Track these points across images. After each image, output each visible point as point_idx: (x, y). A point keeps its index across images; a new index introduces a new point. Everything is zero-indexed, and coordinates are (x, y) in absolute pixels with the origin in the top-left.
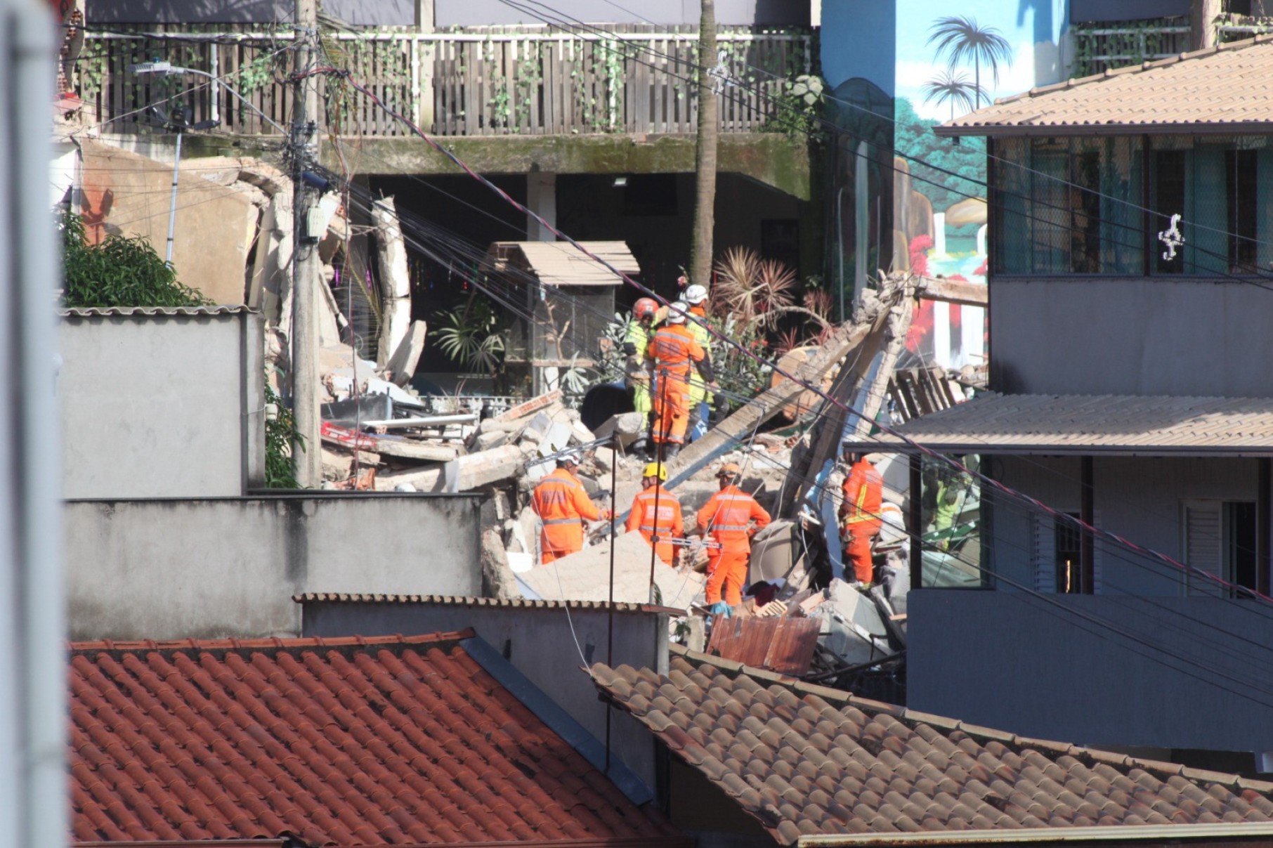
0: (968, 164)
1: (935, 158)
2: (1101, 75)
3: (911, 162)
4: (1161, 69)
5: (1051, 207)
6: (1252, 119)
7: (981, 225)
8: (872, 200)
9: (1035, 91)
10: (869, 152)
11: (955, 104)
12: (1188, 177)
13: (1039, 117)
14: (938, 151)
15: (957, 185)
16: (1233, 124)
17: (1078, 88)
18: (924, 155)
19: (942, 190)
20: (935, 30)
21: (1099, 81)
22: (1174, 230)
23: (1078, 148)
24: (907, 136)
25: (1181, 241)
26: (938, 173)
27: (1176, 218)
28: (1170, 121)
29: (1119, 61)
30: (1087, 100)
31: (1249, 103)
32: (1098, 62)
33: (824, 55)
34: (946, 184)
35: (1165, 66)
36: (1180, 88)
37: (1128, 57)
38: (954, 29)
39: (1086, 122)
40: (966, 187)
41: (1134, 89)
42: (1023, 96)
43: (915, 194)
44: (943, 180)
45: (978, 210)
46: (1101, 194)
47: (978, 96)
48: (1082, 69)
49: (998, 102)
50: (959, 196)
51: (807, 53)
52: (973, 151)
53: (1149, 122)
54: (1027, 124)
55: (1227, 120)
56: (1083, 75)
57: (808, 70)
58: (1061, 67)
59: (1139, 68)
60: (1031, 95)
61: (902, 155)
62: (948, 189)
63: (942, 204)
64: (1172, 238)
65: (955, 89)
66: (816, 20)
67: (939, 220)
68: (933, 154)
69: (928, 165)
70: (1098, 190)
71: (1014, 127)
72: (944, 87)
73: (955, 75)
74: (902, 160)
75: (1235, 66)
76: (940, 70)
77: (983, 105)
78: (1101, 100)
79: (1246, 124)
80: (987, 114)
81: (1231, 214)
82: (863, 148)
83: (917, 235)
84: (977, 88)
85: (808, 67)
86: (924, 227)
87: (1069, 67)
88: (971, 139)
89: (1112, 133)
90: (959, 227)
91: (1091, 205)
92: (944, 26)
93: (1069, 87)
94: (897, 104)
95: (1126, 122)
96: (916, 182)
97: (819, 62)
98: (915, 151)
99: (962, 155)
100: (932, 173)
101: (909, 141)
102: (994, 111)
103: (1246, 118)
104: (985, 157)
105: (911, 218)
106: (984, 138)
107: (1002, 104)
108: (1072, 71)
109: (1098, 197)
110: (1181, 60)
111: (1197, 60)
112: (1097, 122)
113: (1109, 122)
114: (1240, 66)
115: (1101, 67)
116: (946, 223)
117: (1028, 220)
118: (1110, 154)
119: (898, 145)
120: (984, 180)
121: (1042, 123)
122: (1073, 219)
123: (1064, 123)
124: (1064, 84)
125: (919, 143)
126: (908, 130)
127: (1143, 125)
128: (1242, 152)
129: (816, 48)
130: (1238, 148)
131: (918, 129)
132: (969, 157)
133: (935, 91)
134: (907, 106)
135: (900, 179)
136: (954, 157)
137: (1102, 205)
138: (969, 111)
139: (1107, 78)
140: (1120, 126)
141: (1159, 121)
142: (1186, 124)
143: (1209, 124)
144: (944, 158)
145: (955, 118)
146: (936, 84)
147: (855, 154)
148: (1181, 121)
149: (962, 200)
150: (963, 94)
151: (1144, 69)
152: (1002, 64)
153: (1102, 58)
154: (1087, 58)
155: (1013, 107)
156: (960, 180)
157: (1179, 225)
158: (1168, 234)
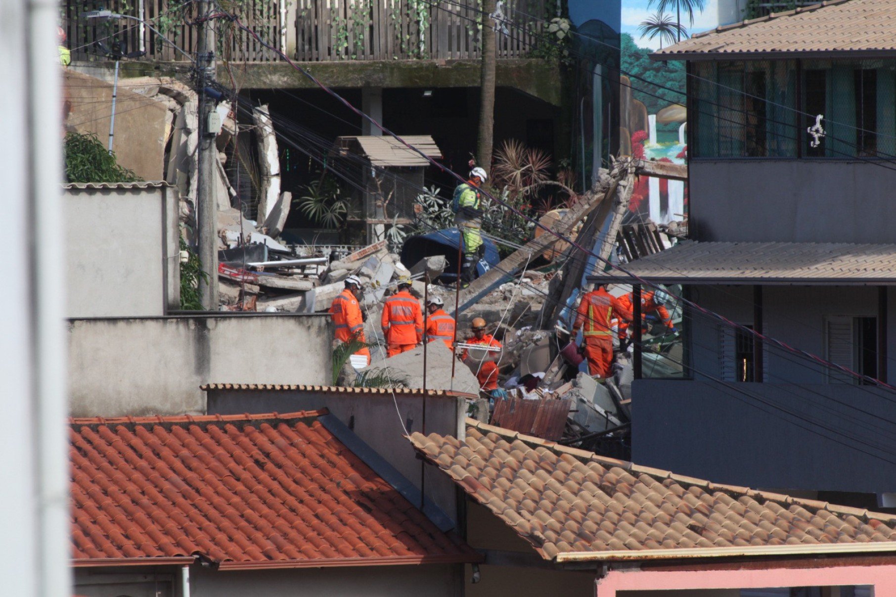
0: (672, 80)
1: (649, 76)
2: (766, 17)
3: (632, 79)
4: (808, 13)
5: (732, 110)
6: (873, 48)
7: (681, 123)
8: (605, 106)
9: (720, 28)
10: (603, 72)
11: (663, 38)
12: (828, 88)
13: (723, 47)
14: (651, 71)
15: (664, 94)
16: (860, 51)
17: (751, 26)
18: (642, 74)
19: (654, 99)
21: (765, 21)
22: (818, 126)
23: (750, 68)
24: (629, 61)
25: (823, 134)
26: (651, 86)
27: (820, 117)
28: (815, 49)
29: (778, 7)
30: (756, 35)
31: (871, 36)
32: (764, 8)
33: (571, 4)
34: (657, 94)
35: (812, 11)
36: (822, 26)
37: (784, 4)
39: (756, 50)
40: (671, 95)
41: (790, 27)
42: (712, 32)
43: (635, 101)
44: (655, 92)
45: (680, 112)
46: (767, 101)
47: (679, 32)
48: (753, 13)
49: (694, 36)
50: (666, 103)
51: (559, 3)
52: (676, 71)
53: (800, 50)
54: (715, 52)
55: (856, 48)
56: (754, 17)
57: (559, 14)
58: (738, 12)
59: (793, 12)
60: (718, 31)
61: (626, 74)
62: (658, 97)
63: (655, 109)
64: (817, 131)
65: (662, 27)
67: (652, 119)
68: (648, 73)
69: (644, 81)
70: (765, 98)
71: (706, 54)
72: (655, 26)
73: (663, 17)
74: (626, 77)
75: (861, 10)
77: (683, 39)
78: (767, 34)
79: (869, 51)
80: (685, 44)
81: (858, 114)
82: (598, 69)
83: (636, 131)
84: (678, 26)
85: (559, 12)
86: (642, 125)
87: (743, 11)
88: (674, 62)
89: (775, 58)
90: (666, 124)
91: (759, 108)
93: (744, 26)
94: (622, 38)
95: (785, 50)
96: (636, 93)
97: (567, 9)
98: (635, 71)
99: (668, 73)
100: (647, 86)
101: (631, 64)
102: (691, 43)
103: (869, 47)
104: (685, 74)
105: (632, 119)
106: (685, 62)
107: (697, 37)
108: (744, 14)
109: (764, 103)
110: (823, 6)
111: (834, 6)
112: (764, 50)
113: (772, 50)
114: (865, 11)
115: (766, 12)
116: (657, 121)
117: (716, 120)
118: (773, 73)
119: (623, 67)
120: (685, 91)
121: (725, 51)
122: (747, 119)
124: (740, 24)
125: (637, 65)
126: (630, 56)
127: (796, 51)
128: (866, 71)
130: (863, 68)
131: (638, 55)
132: (673, 75)
133: (649, 29)
134: (629, 39)
135: (625, 90)
136: (662, 75)
137: (768, 108)
138: (673, 43)
139: (771, 19)
140: (780, 53)
141: (808, 49)
142: (827, 51)
143: (843, 51)
144: (655, 76)
145: (663, 48)
146: (649, 24)
147: (593, 73)
148: (823, 49)
149: (669, 105)
150: (669, 31)
151: (797, 13)
152: (696, 11)
153: (766, 5)
154: (756, 5)
155: (704, 40)
156: (666, 91)
157: (822, 122)
158: (814, 129)
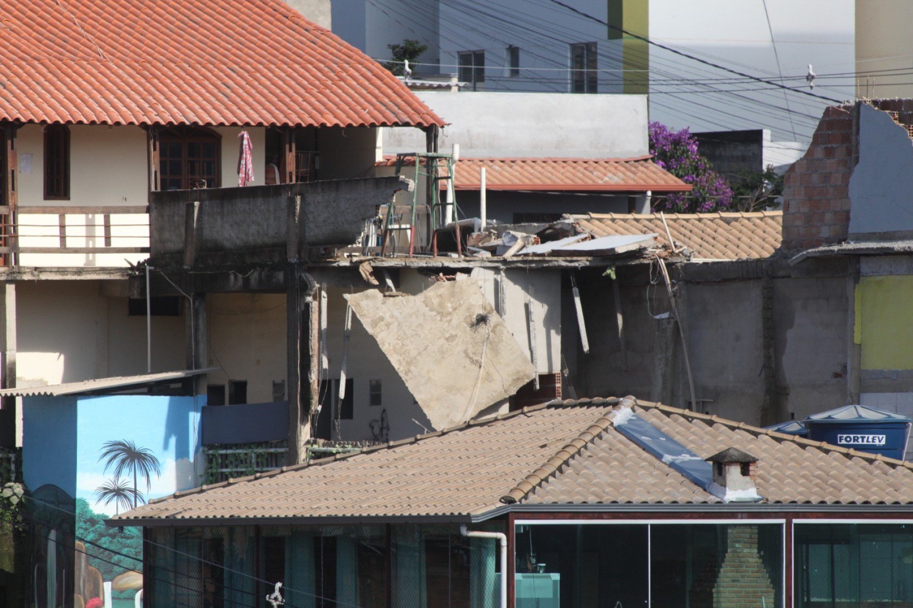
0: (128, 546)
1: (105, 542)
2: (225, 483)
3: (88, 545)
4: (268, 478)
5: (189, 577)
6: (333, 514)
7: (137, 590)
8: (59, 573)
9: (178, 494)
10: (57, 536)
11: (119, 504)
12: (287, 555)
13: (180, 512)
14: (107, 538)
15: (120, 561)
16: (320, 518)
17: (209, 492)
18: (97, 540)
19: (110, 565)
20: (105, 451)
21: (224, 487)
22: (277, 593)
23: (208, 535)
24: (84, 526)
25: (282, 602)
26: (107, 553)
27: (279, 585)
28: (275, 516)
29: (237, 472)
30: (215, 501)
31: (331, 503)
32: (222, 473)
33: (25, 469)
34: (112, 561)
35: (271, 476)
36: (282, 492)
37: (243, 470)
38: (119, 449)
39: (215, 517)
40: (127, 562)
41: (249, 493)
42: (170, 497)
43: (90, 568)
44: (111, 558)
45: (136, 579)
46: (226, 568)
47: (135, 497)
48: (211, 478)
49: (151, 502)
50: (121, 569)
51: (13, 467)
52: (132, 537)
53: (259, 516)
54: (172, 518)
55: (316, 515)
56: (212, 483)
57: (13, 479)
58: (196, 477)
59: (252, 477)
60: (175, 497)
61: (81, 540)
62: (114, 564)
63: (110, 576)
64: (276, 599)
65: (119, 492)
66: (19, 443)
67: (107, 586)
68: (103, 539)
69: (100, 547)
70: (222, 565)
71: (163, 520)
72: (111, 491)
73: (120, 482)
74: (81, 543)
75: (321, 476)
76: (107, 479)
77: (139, 504)
78: (225, 500)
79: (329, 518)
80: (142, 510)
81: (318, 581)
82: (53, 535)
83: (91, 598)
84: (135, 492)
85: (13, 477)
86: (97, 592)
87: (201, 476)
88: (130, 528)
89: (233, 525)
90: (122, 592)
91: (217, 576)
92: (111, 447)
93: (202, 491)
94: (77, 503)
95: (243, 516)
96: (91, 560)
97: (21, 473)
98: (90, 537)
99: (124, 540)
100: (102, 553)
101: (86, 529)
102: (148, 509)
103: (329, 514)
104: (141, 542)
105: (87, 586)
106: (141, 528)
107: (154, 503)
108: (203, 479)
109: (223, 570)
110: (282, 472)
111: (294, 472)
112: (222, 516)
113: (231, 516)
114: (325, 477)
115: (225, 477)
116: (112, 589)
117: (173, 587)
118: (231, 540)
119: (78, 533)
120: (141, 558)
121: (183, 517)
122: (205, 586)
123: (199, 517)
124: (198, 489)
125: (93, 531)
126: (85, 522)
127: (255, 518)
128: (326, 538)
129: (19, 463)
130: (323, 535)
131: (93, 521)
132: (129, 541)
133: (105, 494)
134: (85, 504)
135: (80, 557)
136: (118, 541)
137: (226, 576)
138: (129, 509)
139: (229, 484)
140: (239, 518)
141: (267, 516)
142: (286, 518)
143: (303, 518)
144: (111, 542)
145: (119, 513)
146: (105, 489)
147: (47, 538)
148: (283, 516)
149: (124, 572)
150: (125, 496)
151: (256, 479)
152: (153, 475)
153: (224, 470)
154: (214, 471)
155: (162, 505)
156: (122, 557)
157: (281, 590)
158: (273, 596)
